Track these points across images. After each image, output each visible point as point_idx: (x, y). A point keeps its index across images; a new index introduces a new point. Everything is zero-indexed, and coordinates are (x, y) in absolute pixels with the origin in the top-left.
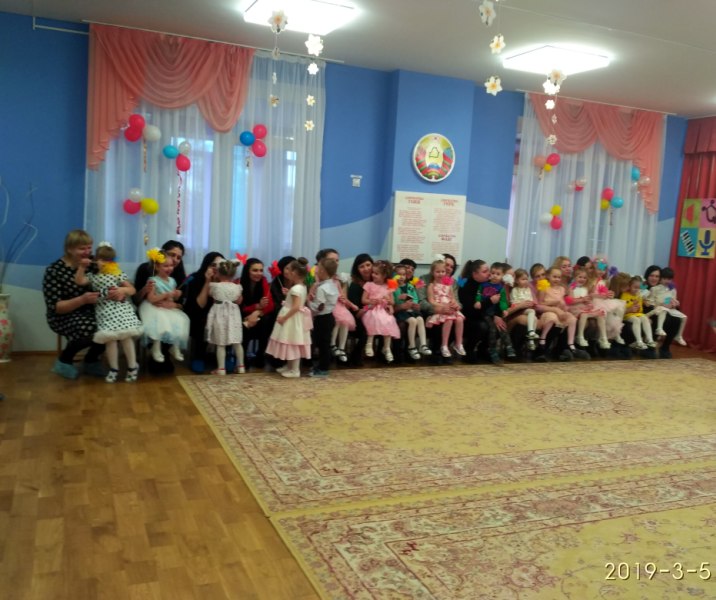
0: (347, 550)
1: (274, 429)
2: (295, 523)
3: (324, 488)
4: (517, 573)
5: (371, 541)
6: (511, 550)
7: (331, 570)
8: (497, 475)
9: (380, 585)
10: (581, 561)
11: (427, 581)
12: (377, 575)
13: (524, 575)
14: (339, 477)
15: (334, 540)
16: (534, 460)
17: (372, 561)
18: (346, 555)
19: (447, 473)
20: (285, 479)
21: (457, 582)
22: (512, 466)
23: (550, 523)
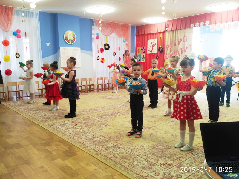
0: (61, 127)
1: (34, 110)
2: (46, 125)
3: (52, 118)
4: (102, 126)
5: (67, 125)
6: (100, 122)
7: (58, 131)
8: (96, 111)
9: (70, 131)
10: (116, 122)
11: (81, 129)
12: (69, 130)
13: (104, 125)
14: (55, 116)
15: (57, 126)
16: (104, 108)
17: (67, 128)
18: (61, 128)
19: (83, 112)
20: (41, 118)
21: (88, 128)
22: (99, 109)
23: (109, 117)
